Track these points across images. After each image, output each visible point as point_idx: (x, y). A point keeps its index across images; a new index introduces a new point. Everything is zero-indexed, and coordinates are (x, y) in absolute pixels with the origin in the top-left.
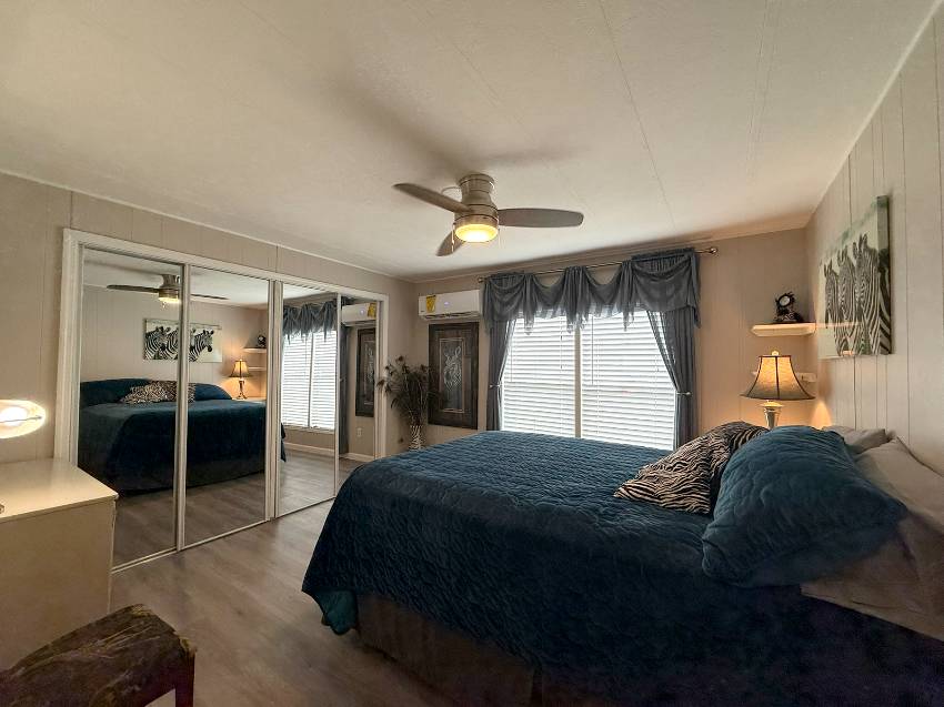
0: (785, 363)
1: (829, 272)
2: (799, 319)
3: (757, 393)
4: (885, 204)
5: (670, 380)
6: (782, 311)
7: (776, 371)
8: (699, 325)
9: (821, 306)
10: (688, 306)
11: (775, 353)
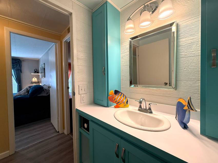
0: (36, 79)
1: (41, 68)
2: (38, 73)
3: (32, 83)
4: (44, 64)
5: (16, 82)
6: (35, 71)
7: (35, 80)
8: (22, 73)
9: (40, 72)
10: (19, 69)
11: (35, 77)
